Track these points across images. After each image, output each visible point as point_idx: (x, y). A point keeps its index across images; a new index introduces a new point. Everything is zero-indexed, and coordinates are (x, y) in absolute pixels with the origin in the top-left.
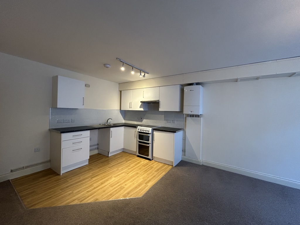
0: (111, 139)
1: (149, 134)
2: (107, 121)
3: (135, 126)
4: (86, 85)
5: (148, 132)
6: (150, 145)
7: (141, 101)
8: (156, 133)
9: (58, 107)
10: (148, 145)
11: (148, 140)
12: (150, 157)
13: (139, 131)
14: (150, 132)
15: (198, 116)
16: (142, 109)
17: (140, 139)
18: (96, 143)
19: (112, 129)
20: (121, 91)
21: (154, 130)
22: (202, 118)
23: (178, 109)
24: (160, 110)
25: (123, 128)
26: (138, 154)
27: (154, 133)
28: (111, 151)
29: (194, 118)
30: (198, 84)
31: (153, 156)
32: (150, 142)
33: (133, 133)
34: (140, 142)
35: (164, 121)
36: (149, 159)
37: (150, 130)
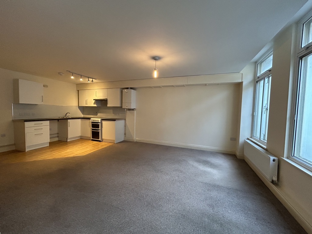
0: (69, 128)
1: (99, 123)
2: (66, 115)
3: (89, 119)
4: (44, 86)
5: (98, 122)
6: (100, 131)
7: (94, 99)
8: (104, 122)
9: (20, 102)
10: (99, 131)
11: (99, 128)
12: (100, 139)
13: (92, 121)
14: (99, 122)
15: (133, 110)
16: (95, 105)
17: (93, 127)
18: (56, 132)
19: (69, 120)
20: (78, 91)
21: (102, 120)
22: (135, 111)
23: (119, 105)
24: (108, 106)
25: (80, 120)
26: (92, 138)
27: (103, 122)
28: (69, 137)
29: (131, 111)
30: (131, 88)
31: (103, 138)
32: (100, 128)
33: (88, 124)
34: (93, 129)
35: (112, 114)
36: (100, 141)
37: (99, 120)
